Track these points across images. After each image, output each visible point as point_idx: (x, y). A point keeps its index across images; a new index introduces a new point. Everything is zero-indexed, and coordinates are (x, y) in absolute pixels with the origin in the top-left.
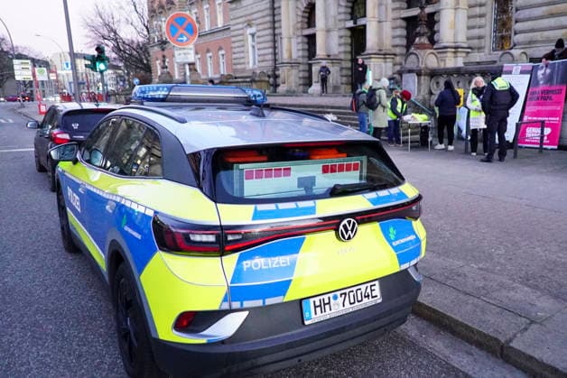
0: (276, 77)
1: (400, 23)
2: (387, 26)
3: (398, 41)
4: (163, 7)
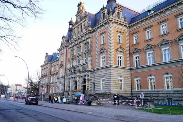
0: (64, 94)
1: (82, 86)
2: (80, 86)
3: (82, 89)
4: (44, 76)
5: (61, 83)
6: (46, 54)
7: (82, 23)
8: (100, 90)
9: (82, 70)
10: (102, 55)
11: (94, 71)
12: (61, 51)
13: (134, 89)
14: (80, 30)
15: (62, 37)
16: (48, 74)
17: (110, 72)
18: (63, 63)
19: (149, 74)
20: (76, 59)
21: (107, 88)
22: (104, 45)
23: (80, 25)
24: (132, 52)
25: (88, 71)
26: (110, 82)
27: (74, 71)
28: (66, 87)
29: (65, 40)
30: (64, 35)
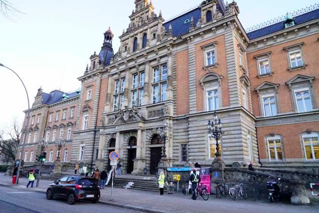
0: (92, 165)
2: (144, 150)
3: (148, 155)
4: (32, 129)
5: (82, 143)
6: (39, 90)
7: (149, 30)
8: (206, 158)
9: (149, 117)
10: (209, 87)
11: (188, 118)
12: (86, 81)
13: (266, 158)
14: (140, 42)
15: (92, 56)
16: (40, 126)
17: (239, 120)
18: (90, 104)
19: (305, 130)
20: (128, 96)
21: (230, 155)
22: (216, 67)
23: (141, 32)
24: (258, 88)
25: (170, 118)
26: (241, 142)
27: (130, 117)
28: (102, 150)
29: (97, 61)
30: (95, 53)
